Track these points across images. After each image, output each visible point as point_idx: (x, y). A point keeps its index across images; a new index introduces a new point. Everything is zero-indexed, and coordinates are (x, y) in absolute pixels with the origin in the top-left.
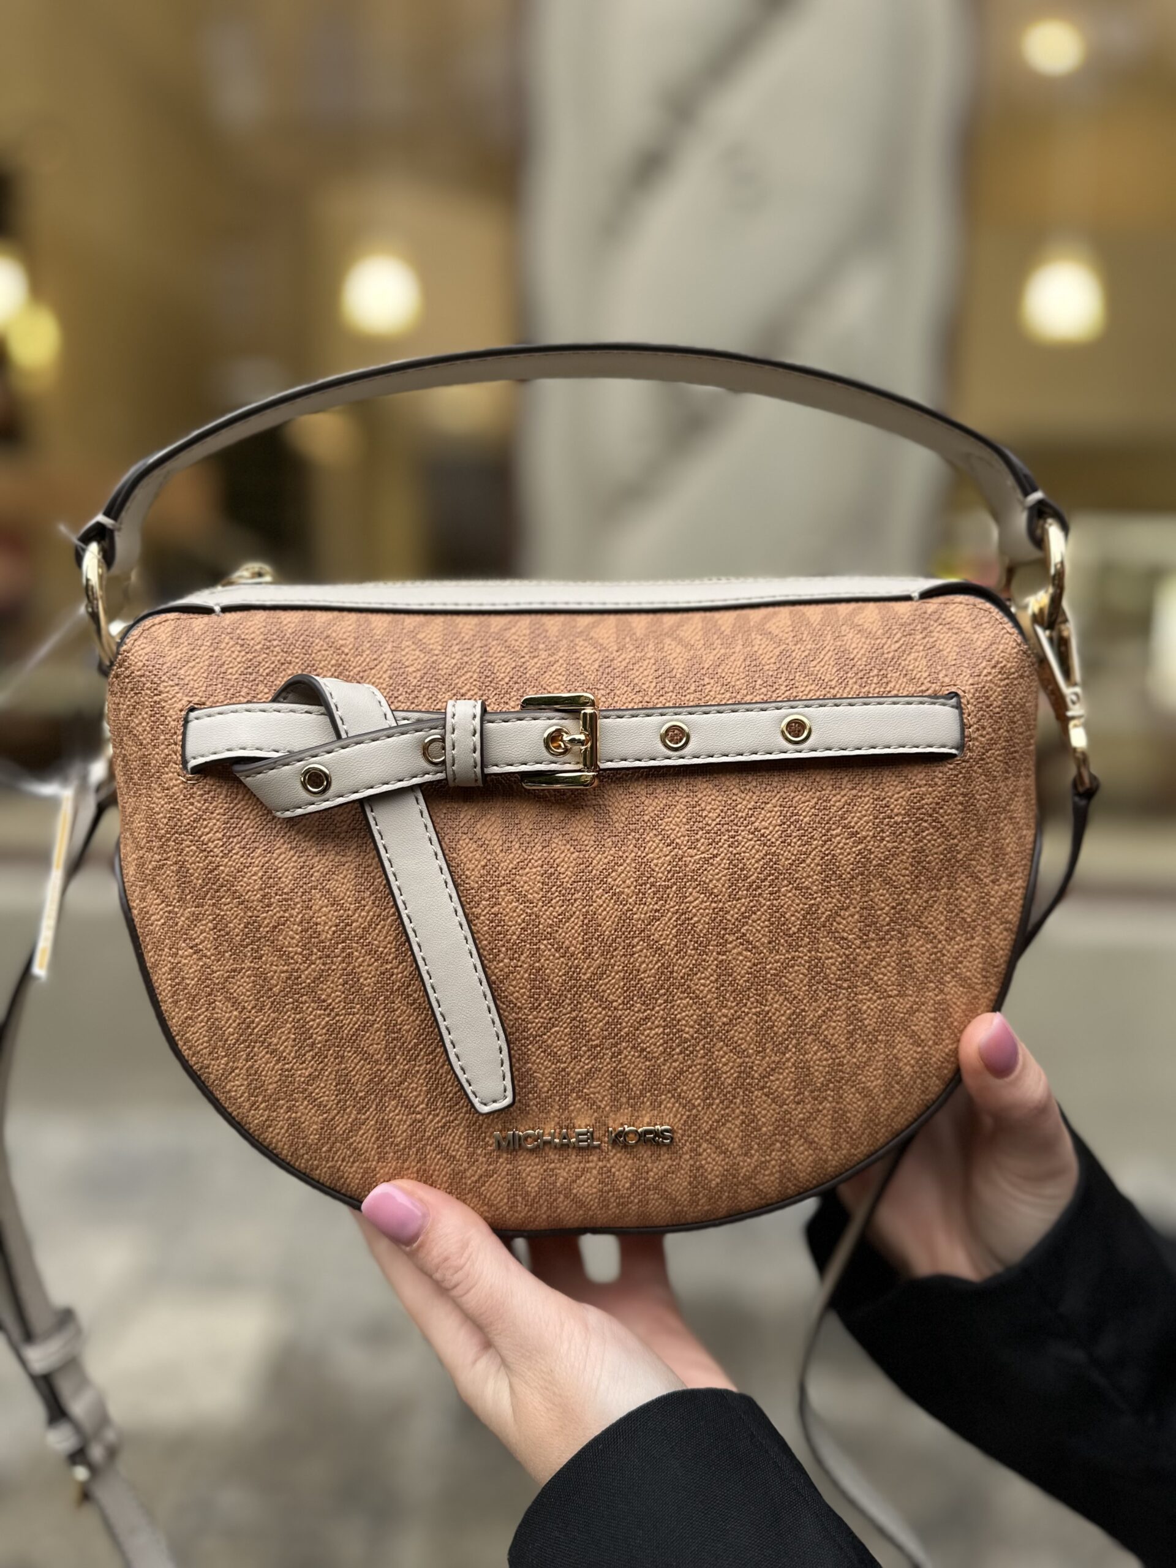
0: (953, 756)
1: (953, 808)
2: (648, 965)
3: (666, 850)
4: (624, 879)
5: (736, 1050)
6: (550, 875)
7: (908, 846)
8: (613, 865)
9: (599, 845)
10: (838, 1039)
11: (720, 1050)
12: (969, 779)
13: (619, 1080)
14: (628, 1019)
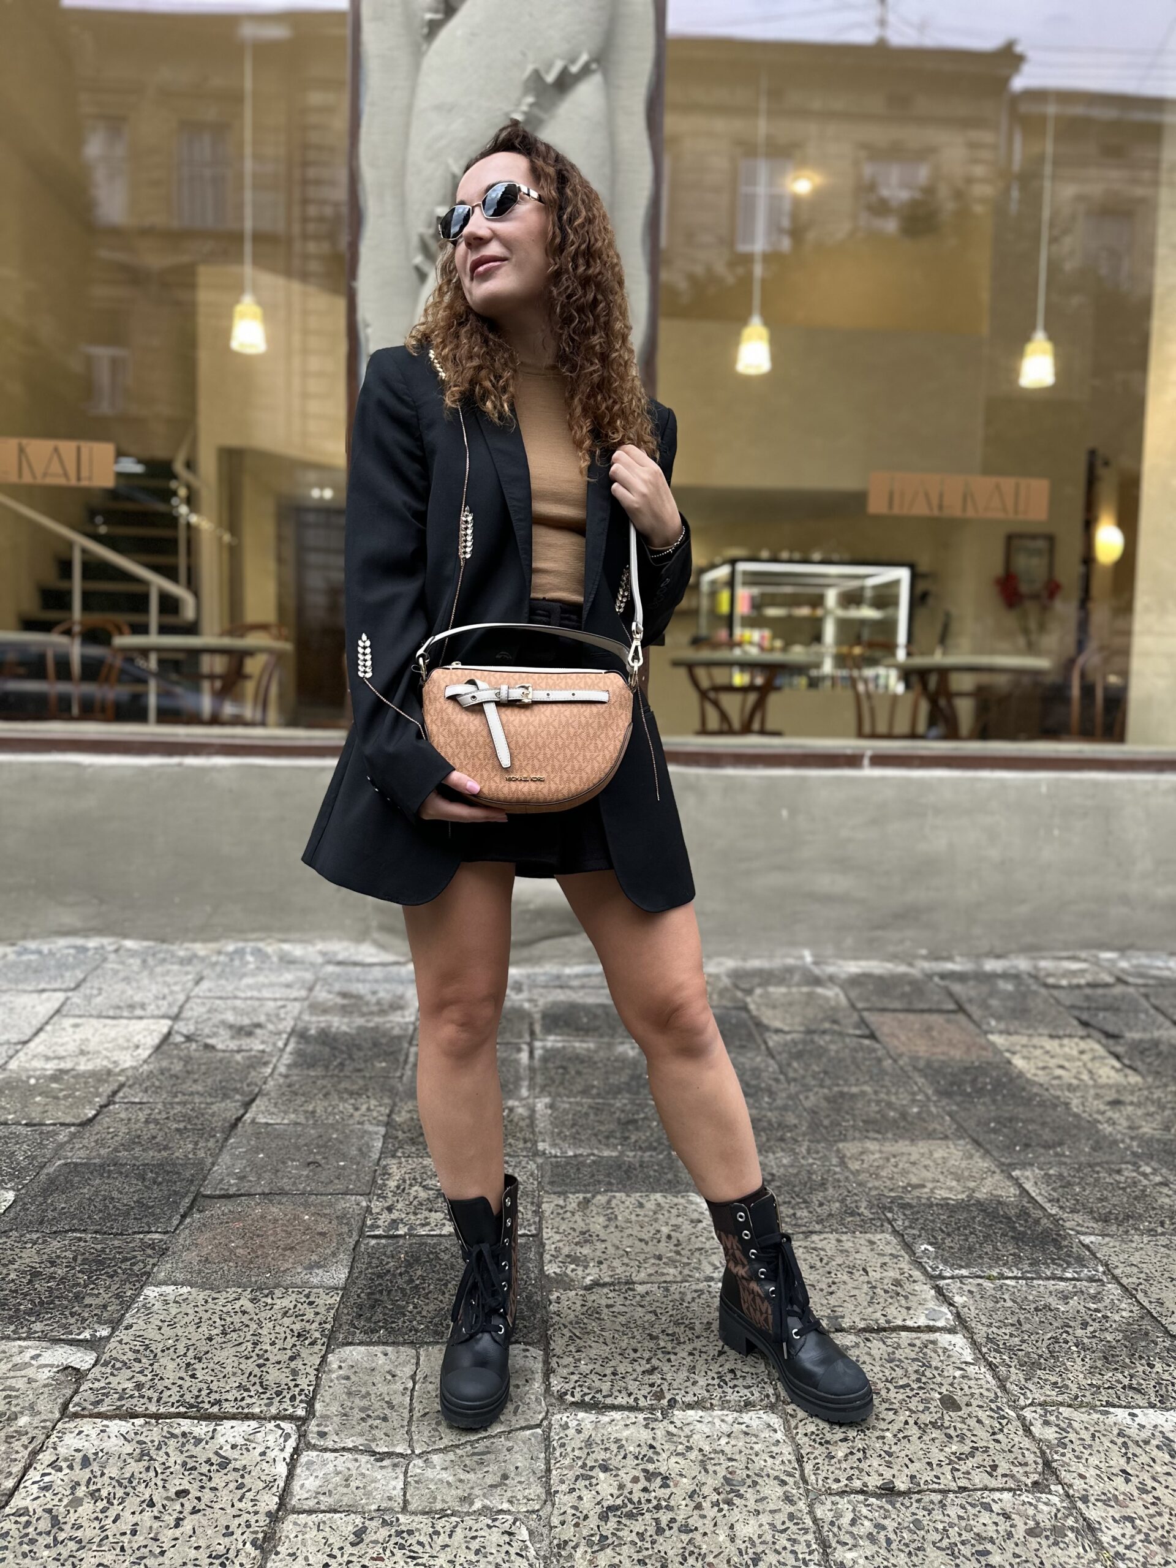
2: (540, 741)
14: (536, 752)
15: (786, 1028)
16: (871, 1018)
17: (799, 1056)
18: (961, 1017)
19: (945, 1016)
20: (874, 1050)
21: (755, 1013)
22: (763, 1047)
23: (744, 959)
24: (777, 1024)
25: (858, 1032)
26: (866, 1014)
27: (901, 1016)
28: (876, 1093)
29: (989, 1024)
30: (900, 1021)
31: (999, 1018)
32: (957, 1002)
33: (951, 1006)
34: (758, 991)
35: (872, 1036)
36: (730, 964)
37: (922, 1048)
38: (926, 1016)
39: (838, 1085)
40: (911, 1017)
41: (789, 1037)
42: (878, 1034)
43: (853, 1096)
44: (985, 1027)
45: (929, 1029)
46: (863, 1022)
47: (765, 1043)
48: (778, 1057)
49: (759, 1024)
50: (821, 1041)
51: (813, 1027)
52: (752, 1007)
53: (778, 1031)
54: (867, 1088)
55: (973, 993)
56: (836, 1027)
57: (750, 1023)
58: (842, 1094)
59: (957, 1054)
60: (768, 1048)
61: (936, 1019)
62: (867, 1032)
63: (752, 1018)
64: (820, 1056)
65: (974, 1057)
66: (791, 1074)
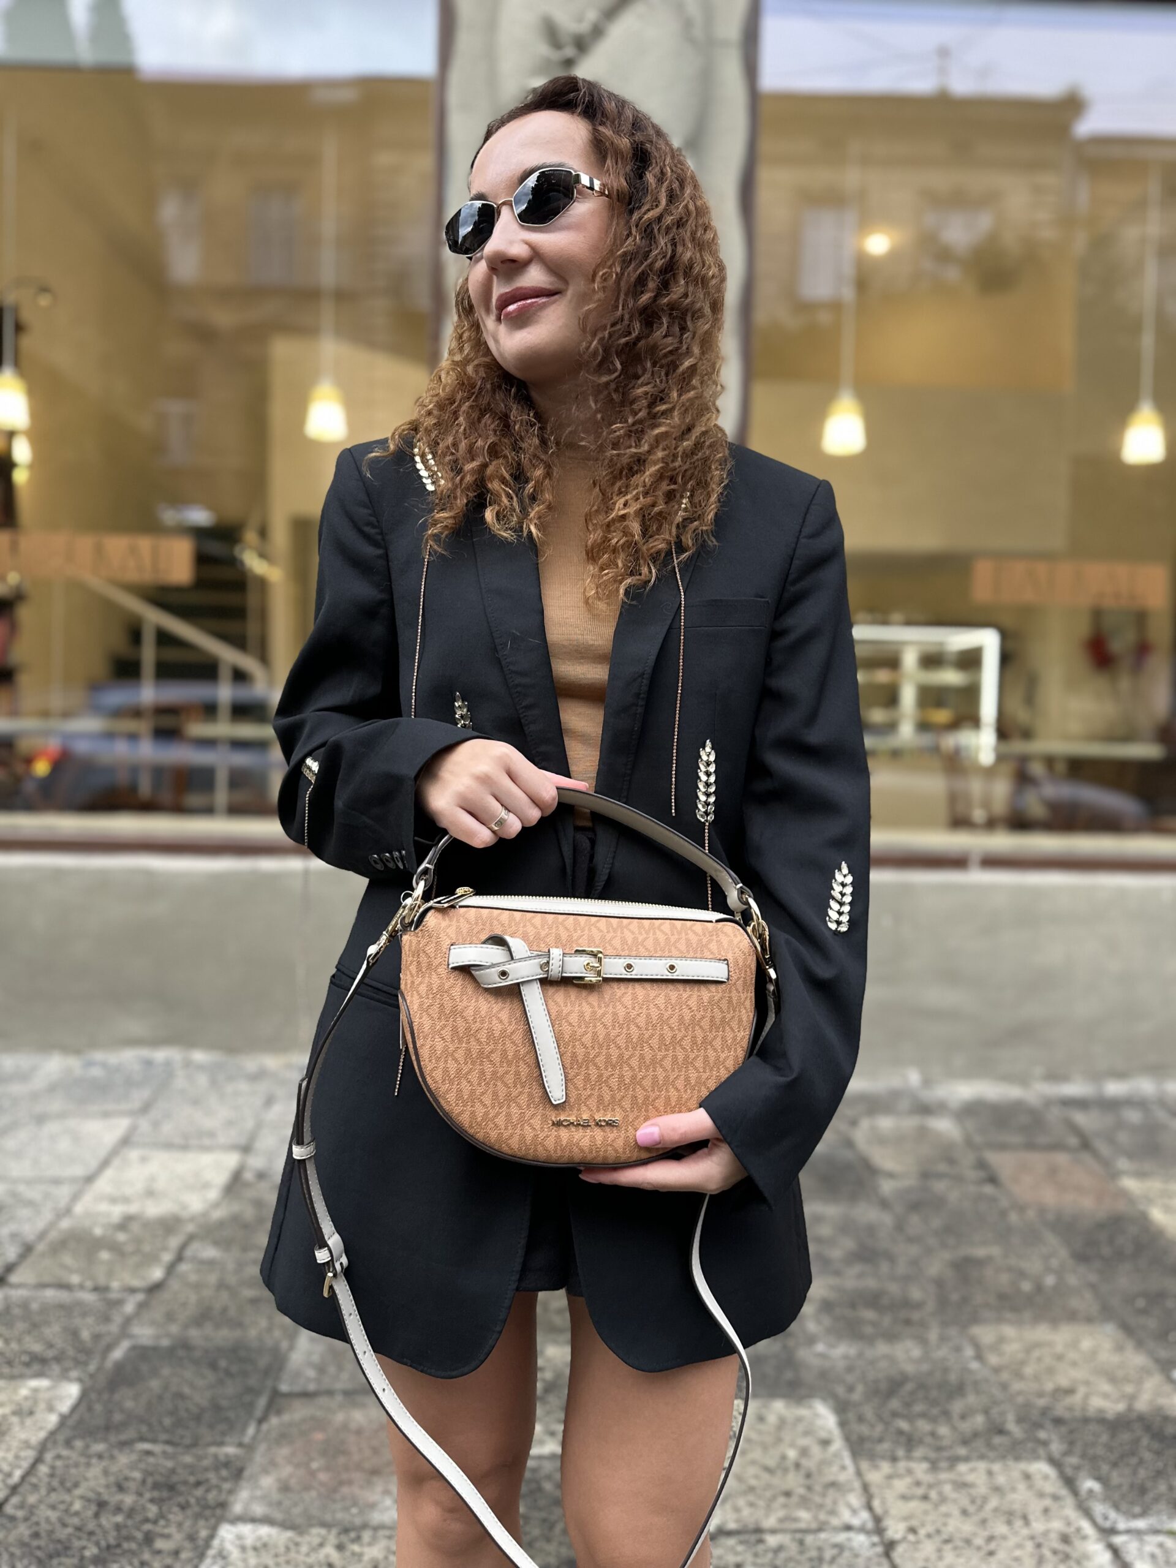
0: (725, 982)
1: (724, 1002)
2: (614, 1053)
3: (624, 1010)
4: (608, 1019)
5: (644, 1089)
6: (581, 1015)
7: (709, 1014)
8: (604, 1015)
9: (600, 1007)
10: (681, 1087)
11: (638, 1089)
12: (730, 992)
13: (600, 1099)
14: (606, 1074)
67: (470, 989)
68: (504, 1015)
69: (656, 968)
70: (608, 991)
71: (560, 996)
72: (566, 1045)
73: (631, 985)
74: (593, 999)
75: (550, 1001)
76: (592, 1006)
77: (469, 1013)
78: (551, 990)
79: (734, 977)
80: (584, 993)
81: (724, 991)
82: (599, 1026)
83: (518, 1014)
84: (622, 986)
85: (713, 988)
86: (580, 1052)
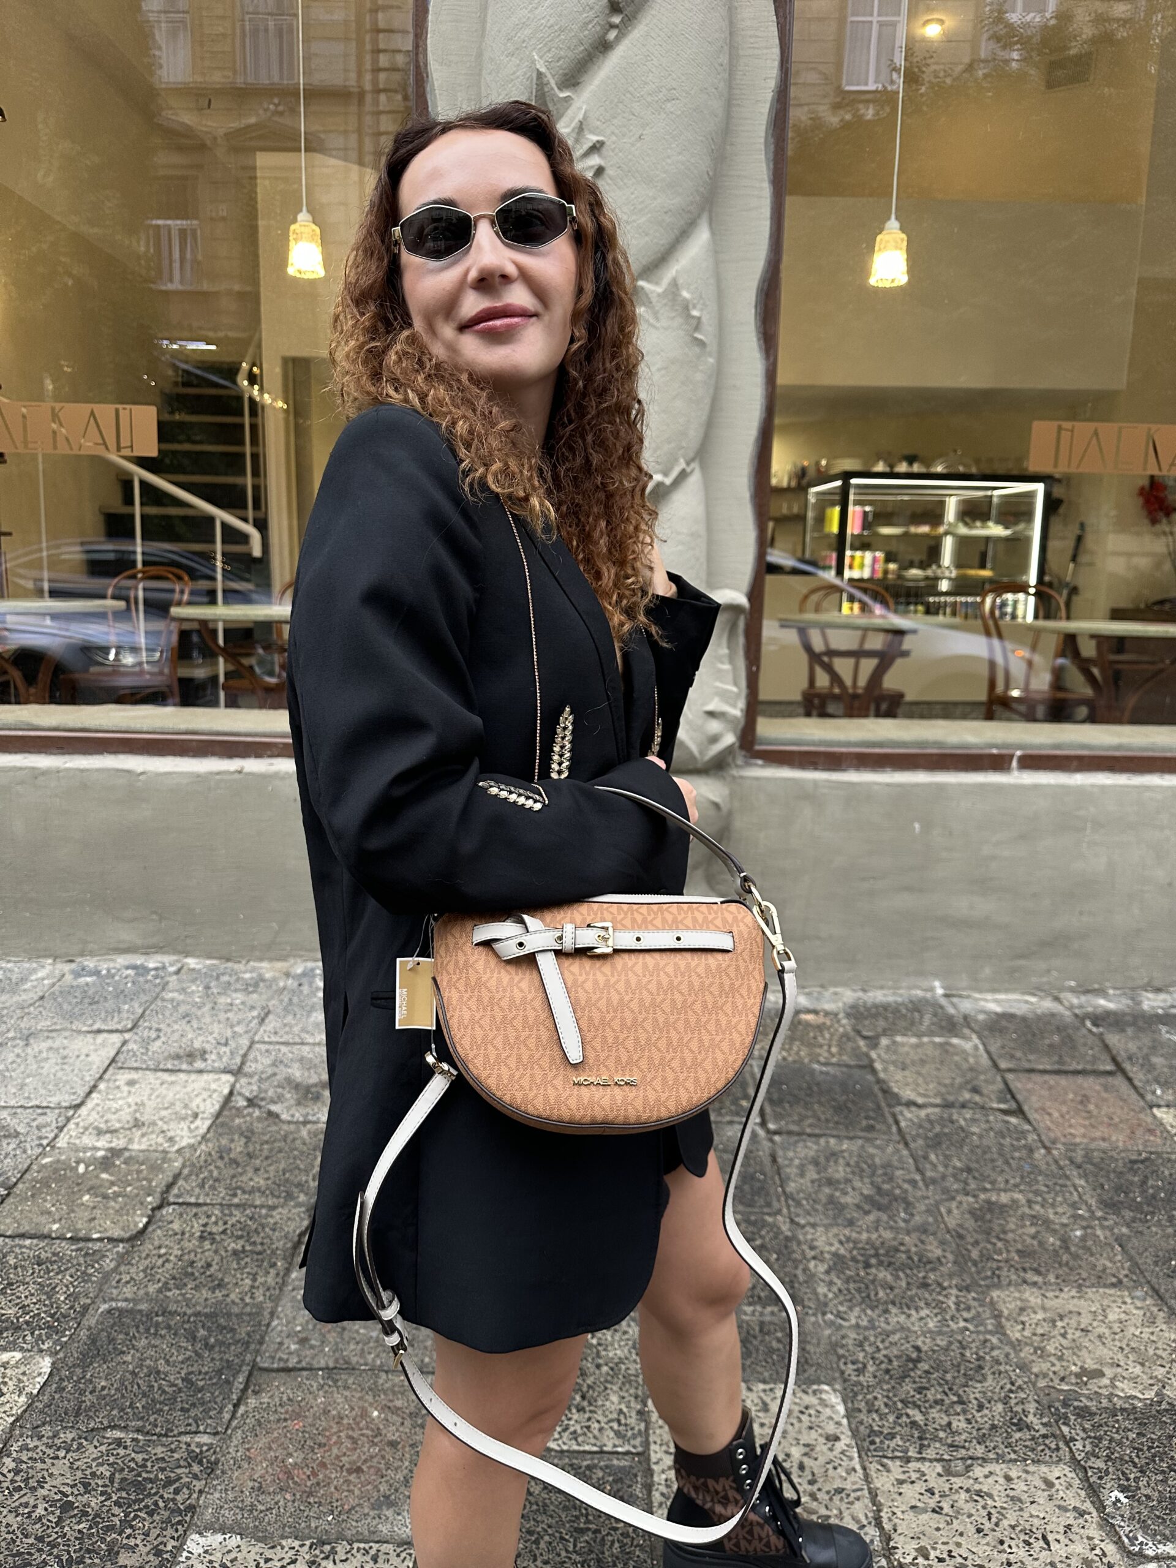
6: (596, 983)
13: (618, 1060)
14: (622, 1037)
15: (920, 1100)
16: (1018, 1083)
17: (935, 1143)
18: (1119, 1081)
19: (1102, 1080)
20: (1023, 1134)
21: (882, 1075)
22: (894, 1129)
23: (864, 991)
24: (908, 1094)
25: (1002, 1106)
26: (1010, 1077)
27: (1052, 1080)
28: (1030, 1202)
29: (1154, 1093)
30: (1050, 1088)
31: (1165, 1085)
32: (1114, 1060)
33: (1110, 1067)
34: (884, 1041)
35: (1019, 1112)
36: (849, 996)
37: (1078, 1131)
38: (1080, 1079)
39: (985, 1190)
40: (1063, 1081)
41: (923, 1113)
42: (1026, 1108)
43: (1003, 1207)
44: (1149, 1097)
45: (1085, 1100)
46: (1009, 1092)
47: (897, 1122)
48: (912, 1145)
49: (886, 1092)
50: (962, 1118)
51: (951, 1098)
52: (878, 1066)
53: (911, 1104)
54: (1018, 1196)
55: (1132, 1047)
56: (977, 1098)
57: (876, 1088)
58: (990, 1205)
59: (1119, 1139)
60: (900, 1130)
61: (1090, 1084)
62: (1014, 1106)
63: (879, 1081)
64: (962, 1143)
65: (1140, 1145)
66: (929, 1174)
67: (493, 961)
68: (524, 985)
69: (666, 940)
70: (620, 961)
71: (575, 966)
72: (583, 1010)
73: (641, 956)
74: (606, 967)
75: (566, 973)
76: (605, 975)
77: (493, 983)
78: (567, 962)
79: (739, 949)
80: (598, 963)
81: (731, 960)
82: (613, 993)
83: (537, 983)
84: (633, 957)
85: (719, 956)
86: (596, 1016)
